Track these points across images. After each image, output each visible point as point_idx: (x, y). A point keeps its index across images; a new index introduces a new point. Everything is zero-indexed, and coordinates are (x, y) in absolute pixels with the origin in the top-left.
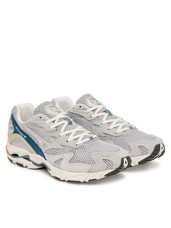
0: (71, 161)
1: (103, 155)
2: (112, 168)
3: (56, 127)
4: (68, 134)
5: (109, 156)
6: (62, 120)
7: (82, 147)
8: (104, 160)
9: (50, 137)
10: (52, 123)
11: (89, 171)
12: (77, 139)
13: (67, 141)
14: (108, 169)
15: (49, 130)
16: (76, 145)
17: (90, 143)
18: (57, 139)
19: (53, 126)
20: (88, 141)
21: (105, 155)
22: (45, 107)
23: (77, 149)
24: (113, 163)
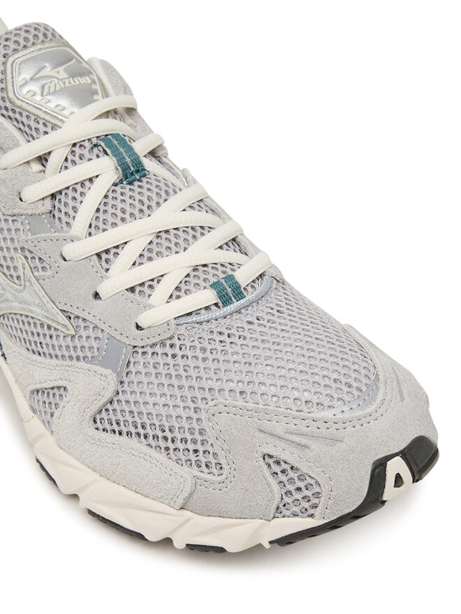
0: (104, 414)
1: (267, 425)
2: (311, 511)
3: (53, 196)
4: (107, 251)
5: (304, 441)
6: (85, 152)
7: (166, 342)
8: (271, 461)
9: (15, 249)
10: (36, 167)
11: (187, 500)
12: (146, 289)
13: (96, 295)
14: (288, 513)
15: (16, 211)
16: (138, 327)
17: (213, 325)
18: (49, 273)
19: (37, 190)
20: (207, 308)
21: (280, 429)
22: (11, 60)
23: (140, 351)
24: (318, 489)
